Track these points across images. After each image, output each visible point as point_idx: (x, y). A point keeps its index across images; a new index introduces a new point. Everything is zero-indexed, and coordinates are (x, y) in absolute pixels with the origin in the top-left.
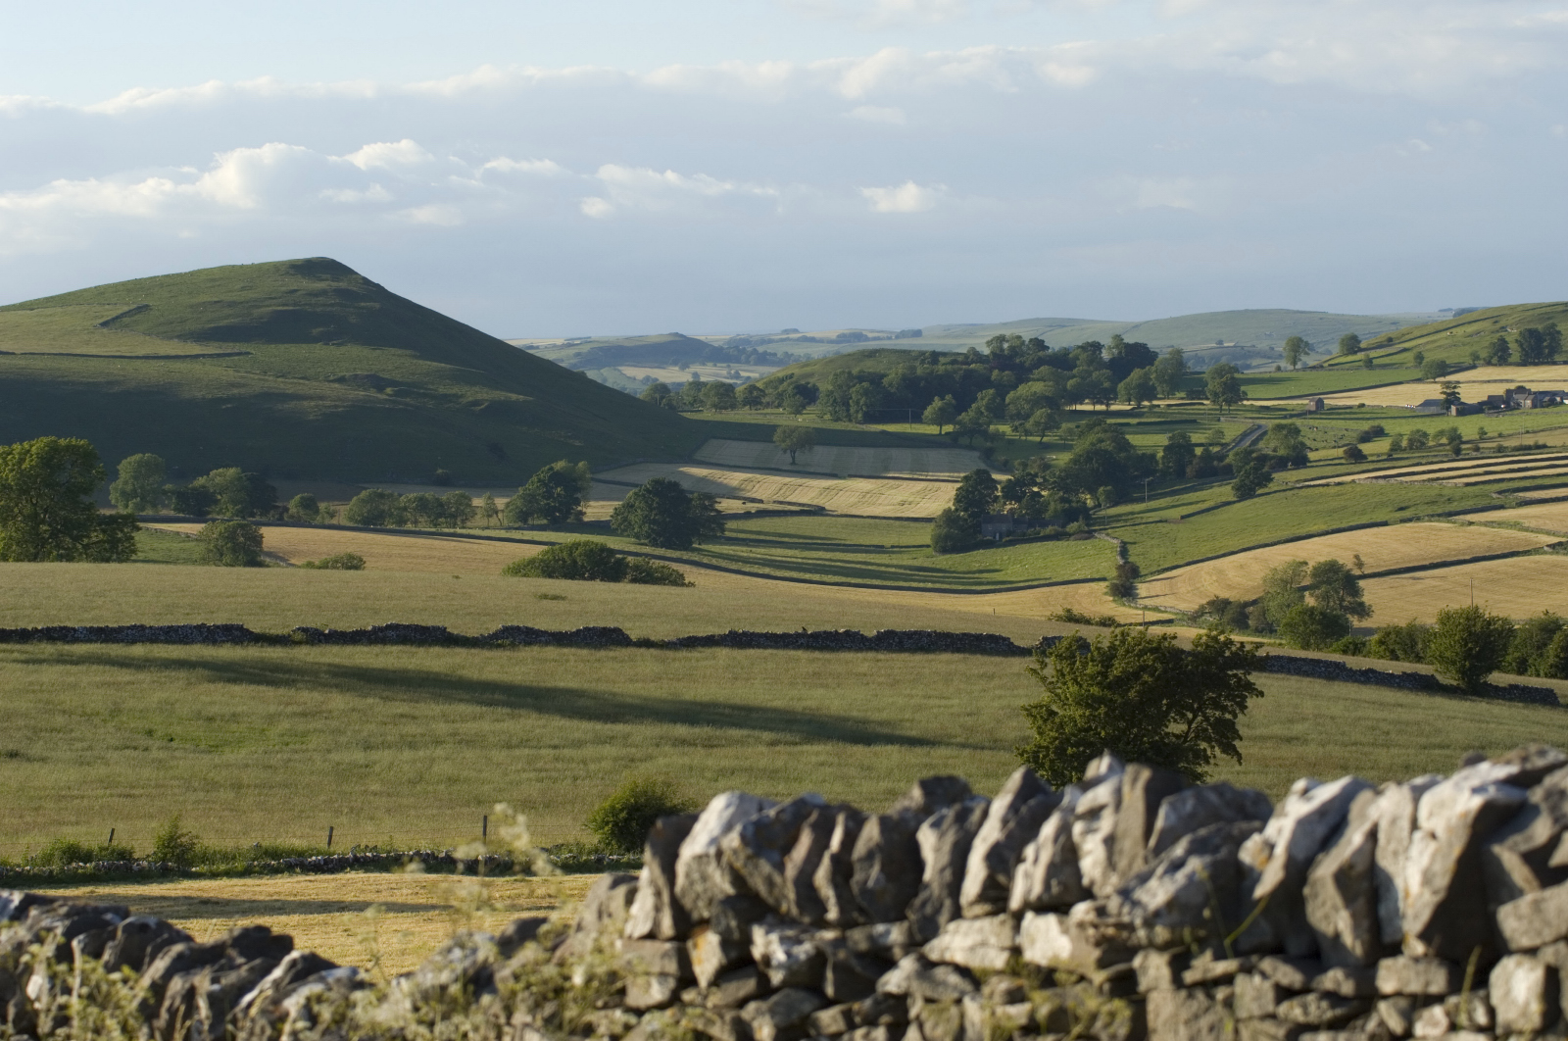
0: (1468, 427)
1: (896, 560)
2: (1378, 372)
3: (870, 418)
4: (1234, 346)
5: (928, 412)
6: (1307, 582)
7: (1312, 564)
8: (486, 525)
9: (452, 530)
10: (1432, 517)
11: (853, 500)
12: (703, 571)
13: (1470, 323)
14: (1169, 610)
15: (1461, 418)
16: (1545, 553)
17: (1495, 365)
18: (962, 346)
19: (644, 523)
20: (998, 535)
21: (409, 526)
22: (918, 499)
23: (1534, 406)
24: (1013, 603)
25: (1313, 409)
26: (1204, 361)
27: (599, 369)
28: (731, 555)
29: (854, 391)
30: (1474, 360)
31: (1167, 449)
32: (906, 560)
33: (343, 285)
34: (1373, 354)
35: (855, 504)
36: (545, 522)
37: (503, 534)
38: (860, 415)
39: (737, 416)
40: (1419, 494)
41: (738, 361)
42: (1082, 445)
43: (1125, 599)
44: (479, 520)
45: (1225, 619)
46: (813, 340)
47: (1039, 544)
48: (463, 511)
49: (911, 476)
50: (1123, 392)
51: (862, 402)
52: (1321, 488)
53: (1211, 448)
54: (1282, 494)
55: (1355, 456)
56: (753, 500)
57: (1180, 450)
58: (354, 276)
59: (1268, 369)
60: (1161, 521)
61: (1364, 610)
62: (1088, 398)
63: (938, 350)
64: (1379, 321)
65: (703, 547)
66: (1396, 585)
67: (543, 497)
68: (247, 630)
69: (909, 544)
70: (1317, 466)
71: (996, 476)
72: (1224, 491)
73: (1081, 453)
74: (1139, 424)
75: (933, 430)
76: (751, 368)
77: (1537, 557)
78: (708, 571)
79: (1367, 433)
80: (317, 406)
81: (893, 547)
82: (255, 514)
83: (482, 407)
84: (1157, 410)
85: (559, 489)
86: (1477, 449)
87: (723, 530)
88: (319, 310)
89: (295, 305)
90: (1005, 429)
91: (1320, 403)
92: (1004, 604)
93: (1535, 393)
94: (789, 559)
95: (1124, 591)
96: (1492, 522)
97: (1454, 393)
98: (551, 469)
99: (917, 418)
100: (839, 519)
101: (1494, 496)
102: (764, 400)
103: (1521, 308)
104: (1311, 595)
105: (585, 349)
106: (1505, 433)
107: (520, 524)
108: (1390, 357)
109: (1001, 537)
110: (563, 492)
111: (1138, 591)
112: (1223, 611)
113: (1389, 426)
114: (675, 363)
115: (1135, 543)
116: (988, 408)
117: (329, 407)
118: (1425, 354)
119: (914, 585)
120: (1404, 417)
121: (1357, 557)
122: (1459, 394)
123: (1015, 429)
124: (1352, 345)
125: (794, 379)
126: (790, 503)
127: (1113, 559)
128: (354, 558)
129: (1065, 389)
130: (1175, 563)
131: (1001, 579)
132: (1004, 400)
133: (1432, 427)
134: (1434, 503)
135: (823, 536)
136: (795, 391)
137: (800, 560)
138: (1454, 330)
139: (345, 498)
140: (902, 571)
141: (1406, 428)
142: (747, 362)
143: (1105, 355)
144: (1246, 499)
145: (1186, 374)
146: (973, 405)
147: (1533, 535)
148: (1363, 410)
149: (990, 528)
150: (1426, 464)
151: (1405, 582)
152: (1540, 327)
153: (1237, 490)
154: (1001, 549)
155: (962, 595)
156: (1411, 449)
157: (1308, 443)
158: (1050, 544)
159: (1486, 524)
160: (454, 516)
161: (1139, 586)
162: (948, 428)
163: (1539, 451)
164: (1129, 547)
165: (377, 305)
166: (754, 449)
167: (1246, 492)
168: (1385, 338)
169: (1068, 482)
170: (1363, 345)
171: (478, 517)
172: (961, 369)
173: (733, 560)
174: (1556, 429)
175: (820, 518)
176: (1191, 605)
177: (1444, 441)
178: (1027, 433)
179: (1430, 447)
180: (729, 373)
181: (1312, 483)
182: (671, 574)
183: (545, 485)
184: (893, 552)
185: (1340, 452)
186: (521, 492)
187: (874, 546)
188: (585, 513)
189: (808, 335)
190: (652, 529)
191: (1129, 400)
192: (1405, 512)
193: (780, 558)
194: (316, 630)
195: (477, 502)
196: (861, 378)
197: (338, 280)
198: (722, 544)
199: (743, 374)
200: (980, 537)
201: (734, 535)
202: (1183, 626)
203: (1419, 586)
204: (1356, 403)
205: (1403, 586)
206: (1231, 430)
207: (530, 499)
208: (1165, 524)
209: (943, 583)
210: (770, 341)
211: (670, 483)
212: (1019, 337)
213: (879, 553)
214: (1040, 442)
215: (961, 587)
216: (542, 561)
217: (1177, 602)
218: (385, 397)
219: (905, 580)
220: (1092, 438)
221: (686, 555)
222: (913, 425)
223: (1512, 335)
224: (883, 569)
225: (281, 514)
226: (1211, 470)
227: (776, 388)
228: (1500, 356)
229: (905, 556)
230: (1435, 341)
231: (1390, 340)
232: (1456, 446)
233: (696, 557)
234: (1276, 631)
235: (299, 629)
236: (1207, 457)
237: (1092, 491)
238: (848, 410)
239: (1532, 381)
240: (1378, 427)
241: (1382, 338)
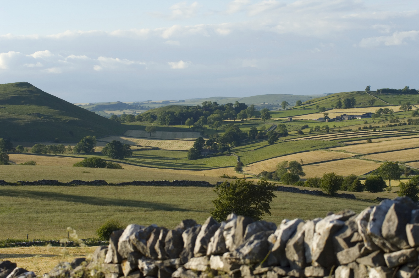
0: (331, 125)
1: (178, 162)
2: (307, 110)
3: (171, 124)
4: (268, 104)
5: (186, 122)
6: (288, 167)
7: (289, 162)
8: (68, 153)
9: (59, 155)
10: (321, 149)
11: (166, 146)
12: (126, 165)
13: (331, 97)
14: (251, 174)
15: (329, 123)
16: (352, 158)
17: (338, 108)
18: (195, 104)
19: (111, 152)
20: (205, 155)
21: (48, 154)
22: (184, 145)
23: (348, 119)
24: (209, 173)
25: (289, 120)
26: (260, 108)
27: (98, 111)
28: (134, 161)
29: (167, 117)
30: (332, 107)
31: (250, 131)
32: (181, 162)
33: (30, 89)
34: (305, 106)
35: (167, 147)
36: (84, 152)
37: (73, 155)
38: (168, 123)
39: (135, 124)
40: (318, 143)
41: (135, 109)
42: (228, 131)
43: (239, 172)
44: (67, 152)
45: (266, 176)
46: (155, 103)
47: (216, 157)
48: (62, 149)
49: (182, 139)
50: (238, 116)
51: (169, 120)
52: (291, 142)
53: (262, 131)
54: (281, 143)
55: (301, 133)
56: (140, 146)
57: (254, 132)
58: (33, 87)
59: (277, 110)
60: (249, 151)
61: (303, 174)
62: (229, 118)
63: (189, 105)
64: (307, 97)
65: (127, 158)
66: (312, 167)
67: (84, 145)
68: (5, 182)
69: (181, 157)
70: (290, 136)
71: (205, 139)
72: (266, 143)
73: (227, 133)
74: (243, 125)
75: (188, 127)
76: (139, 111)
77: (349, 160)
78: (128, 165)
79: (304, 127)
80: (23, 122)
81: (177, 158)
82: (7, 150)
83: (67, 121)
84: (247, 121)
85: (88, 143)
86: (333, 131)
87: (132, 154)
88: (24, 96)
89: (17, 95)
90: (207, 126)
91: (291, 119)
92: (207, 173)
93: (349, 116)
94: (149, 162)
95: (239, 169)
96: (337, 150)
97: (327, 116)
98: (86, 138)
99: (183, 124)
100: (163, 151)
101: (338, 143)
102: (143, 119)
103: (345, 93)
104: (289, 170)
105: (95, 106)
106: (341, 126)
107: (78, 153)
108: (310, 106)
109: (206, 155)
110: (89, 144)
111: (243, 170)
112: (266, 175)
113: (310, 125)
114: (119, 109)
115: (242, 157)
116: (202, 121)
117: (26, 122)
118: (319, 106)
119: (183, 168)
120: (314, 122)
121: (301, 160)
122: (328, 116)
123: (210, 126)
124: (300, 103)
125: (151, 113)
126: (150, 147)
127: (236, 161)
128: (33, 162)
129: (223, 116)
130: (253, 162)
131: (206, 166)
132: (207, 119)
133: (321, 125)
134: (322, 145)
135: (159, 155)
136: (151, 117)
137: (152, 162)
138: (327, 99)
139: (31, 146)
140: (180, 165)
141: (314, 125)
142: (138, 109)
143: (234, 107)
144: (272, 145)
145: (255, 111)
146: (198, 120)
147: (348, 154)
148: (303, 121)
149: (203, 153)
150: (320, 135)
151: (314, 166)
152: (350, 98)
153: (269, 142)
154: (206, 159)
155: (196, 171)
156: (316, 131)
157: (288, 129)
158: (219, 157)
159: (336, 151)
160: (60, 151)
161: (243, 168)
162: (192, 126)
163: (350, 131)
164: (240, 158)
165: (39, 95)
166: (139, 132)
167: (271, 143)
168: (308, 101)
169: (224, 141)
170: (302, 103)
171: (66, 151)
172: (195, 111)
173: (135, 162)
174: (354, 125)
175: (158, 151)
176: (257, 173)
177: (324, 129)
178: (213, 127)
179: (321, 130)
180: (133, 112)
181: (289, 140)
182: (118, 166)
183: (84, 142)
184: (177, 160)
185: (297, 132)
186: (78, 144)
187: (172, 158)
188: (95, 150)
189: (154, 102)
190: (113, 154)
191: (240, 119)
192: (314, 148)
193: (147, 161)
194: (23, 181)
195: (66, 147)
196: (168, 113)
197: (29, 88)
198: (131, 158)
199: (137, 112)
200: (200, 155)
201: (135, 155)
202: (255, 178)
203: (318, 167)
204: (301, 119)
205: (314, 167)
206: (268, 126)
207: (80, 146)
208: (250, 152)
209: (191, 168)
210: (144, 103)
211: (118, 142)
212: (211, 102)
213: (173, 160)
214: (216, 130)
215: (195, 169)
216: (83, 162)
217: (253, 172)
218: (41, 119)
219: (181, 167)
220: (230, 129)
221: (122, 161)
222: (183, 126)
223: (343, 100)
224: (175, 164)
225: (14, 151)
226: (262, 137)
227: (146, 116)
228: (339, 106)
229: (181, 161)
230: (322, 102)
231: (310, 102)
232: (328, 130)
233: (125, 161)
234: (280, 180)
235: (19, 181)
236: (261, 133)
237: (230, 143)
238: (165, 122)
239: (348, 113)
240: (307, 125)
241: (307, 101)
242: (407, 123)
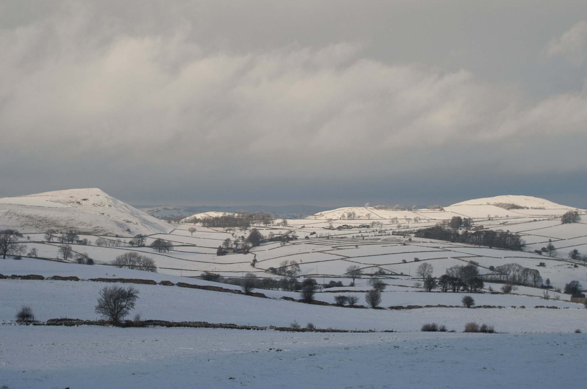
0: (332, 233)
6: (289, 265)
7: (290, 261)
14: (262, 269)
16: (340, 260)
30: (337, 218)
31: (269, 235)
43: (253, 267)
53: (278, 235)
54: (290, 245)
55: (307, 238)
56: (182, 243)
57: (272, 235)
61: (300, 271)
70: (299, 240)
79: (312, 233)
91: (304, 226)
102: (189, 221)
106: (340, 234)
107: (131, 246)
109: (231, 253)
112: (272, 270)
118: (327, 217)
121: (300, 260)
122: (332, 225)
125: (195, 217)
126: (189, 244)
127: (252, 258)
130: (265, 259)
144: (282, 246)
147: (338, 256)
149: (230, 250)
152: (351, 212)
158: (239, 254)
161: (257, 264)
163: (346, 238)
164: (256, 256)
171: (122, 244)
174: (350, 234)
181: (296, 244)
188: (145, 244)
192: (314, 251)
198: (171, 251)
200: (226, 252)
201: (174, 249)
202: (263, 273)
205: (308, 266)
208: (264, 251)
226: (277, 240)
228: (343, 218)
231: (321, 214)
233: (166, 254)
237: (251, 243)
239: (349, 223)
242: (391, 234)
